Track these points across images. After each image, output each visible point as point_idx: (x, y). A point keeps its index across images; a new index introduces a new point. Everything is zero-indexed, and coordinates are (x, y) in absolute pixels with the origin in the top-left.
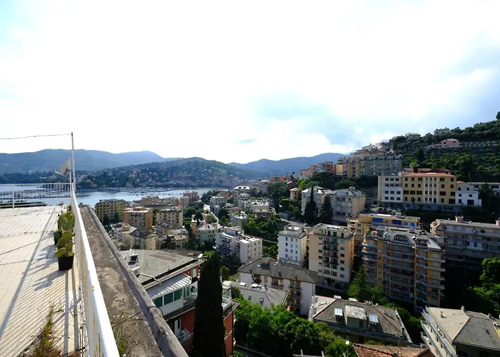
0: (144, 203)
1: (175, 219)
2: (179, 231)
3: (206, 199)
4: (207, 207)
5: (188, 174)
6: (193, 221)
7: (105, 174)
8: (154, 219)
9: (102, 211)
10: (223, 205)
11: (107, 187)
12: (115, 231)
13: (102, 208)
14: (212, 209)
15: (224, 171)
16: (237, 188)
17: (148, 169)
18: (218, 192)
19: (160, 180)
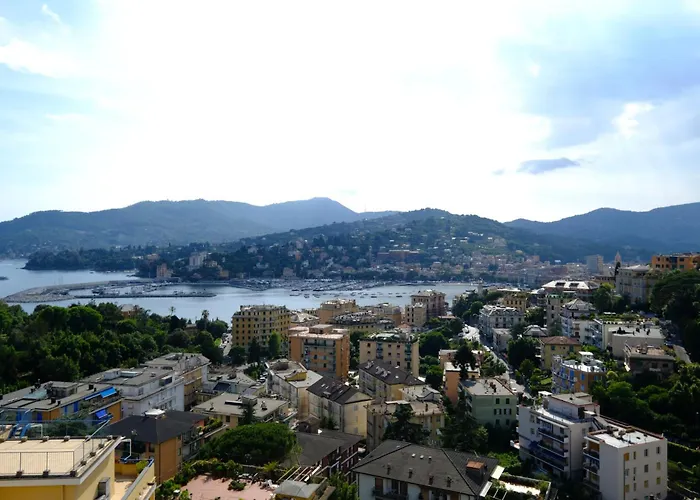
0: (333, 315)
1: (402, 360)
2: (418, 392)
3: (468, 310)
4: (471, 333)
5: (412, 248)
6: (449, 366)
7: (244, 249)
9: (246, 329)
10: (519, 329)
11: (246, 277)
12: (276, 379)
13: (246, 323)
14: (487, 338)
15: (501, 242)
16: (552, 284)
17: (325, 240)
18: (500, 295)
19: (352, 263)
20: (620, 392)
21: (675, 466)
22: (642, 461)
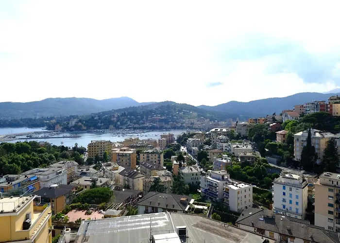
0: (129, 144)
1: (157, 161)
2: (163, 173)
3: (182, 140)
4: (183, 149)
5: (161, 117)
6: (175, 162)
7: (93, 118)
8: (138, 159)
9: (94, 150)
10: (201, 147)
11: (94, 129)
12: (106, 170)
13: (94, 148)
14: (190, 151)
15: (195, 114)
16: (213, 130)
17: (127, 113)
18: (195, 134)
19: (137, 123)
20: (237, 169)
21: (255, 195)
22: (244, 194)
